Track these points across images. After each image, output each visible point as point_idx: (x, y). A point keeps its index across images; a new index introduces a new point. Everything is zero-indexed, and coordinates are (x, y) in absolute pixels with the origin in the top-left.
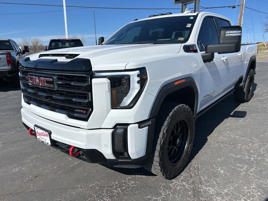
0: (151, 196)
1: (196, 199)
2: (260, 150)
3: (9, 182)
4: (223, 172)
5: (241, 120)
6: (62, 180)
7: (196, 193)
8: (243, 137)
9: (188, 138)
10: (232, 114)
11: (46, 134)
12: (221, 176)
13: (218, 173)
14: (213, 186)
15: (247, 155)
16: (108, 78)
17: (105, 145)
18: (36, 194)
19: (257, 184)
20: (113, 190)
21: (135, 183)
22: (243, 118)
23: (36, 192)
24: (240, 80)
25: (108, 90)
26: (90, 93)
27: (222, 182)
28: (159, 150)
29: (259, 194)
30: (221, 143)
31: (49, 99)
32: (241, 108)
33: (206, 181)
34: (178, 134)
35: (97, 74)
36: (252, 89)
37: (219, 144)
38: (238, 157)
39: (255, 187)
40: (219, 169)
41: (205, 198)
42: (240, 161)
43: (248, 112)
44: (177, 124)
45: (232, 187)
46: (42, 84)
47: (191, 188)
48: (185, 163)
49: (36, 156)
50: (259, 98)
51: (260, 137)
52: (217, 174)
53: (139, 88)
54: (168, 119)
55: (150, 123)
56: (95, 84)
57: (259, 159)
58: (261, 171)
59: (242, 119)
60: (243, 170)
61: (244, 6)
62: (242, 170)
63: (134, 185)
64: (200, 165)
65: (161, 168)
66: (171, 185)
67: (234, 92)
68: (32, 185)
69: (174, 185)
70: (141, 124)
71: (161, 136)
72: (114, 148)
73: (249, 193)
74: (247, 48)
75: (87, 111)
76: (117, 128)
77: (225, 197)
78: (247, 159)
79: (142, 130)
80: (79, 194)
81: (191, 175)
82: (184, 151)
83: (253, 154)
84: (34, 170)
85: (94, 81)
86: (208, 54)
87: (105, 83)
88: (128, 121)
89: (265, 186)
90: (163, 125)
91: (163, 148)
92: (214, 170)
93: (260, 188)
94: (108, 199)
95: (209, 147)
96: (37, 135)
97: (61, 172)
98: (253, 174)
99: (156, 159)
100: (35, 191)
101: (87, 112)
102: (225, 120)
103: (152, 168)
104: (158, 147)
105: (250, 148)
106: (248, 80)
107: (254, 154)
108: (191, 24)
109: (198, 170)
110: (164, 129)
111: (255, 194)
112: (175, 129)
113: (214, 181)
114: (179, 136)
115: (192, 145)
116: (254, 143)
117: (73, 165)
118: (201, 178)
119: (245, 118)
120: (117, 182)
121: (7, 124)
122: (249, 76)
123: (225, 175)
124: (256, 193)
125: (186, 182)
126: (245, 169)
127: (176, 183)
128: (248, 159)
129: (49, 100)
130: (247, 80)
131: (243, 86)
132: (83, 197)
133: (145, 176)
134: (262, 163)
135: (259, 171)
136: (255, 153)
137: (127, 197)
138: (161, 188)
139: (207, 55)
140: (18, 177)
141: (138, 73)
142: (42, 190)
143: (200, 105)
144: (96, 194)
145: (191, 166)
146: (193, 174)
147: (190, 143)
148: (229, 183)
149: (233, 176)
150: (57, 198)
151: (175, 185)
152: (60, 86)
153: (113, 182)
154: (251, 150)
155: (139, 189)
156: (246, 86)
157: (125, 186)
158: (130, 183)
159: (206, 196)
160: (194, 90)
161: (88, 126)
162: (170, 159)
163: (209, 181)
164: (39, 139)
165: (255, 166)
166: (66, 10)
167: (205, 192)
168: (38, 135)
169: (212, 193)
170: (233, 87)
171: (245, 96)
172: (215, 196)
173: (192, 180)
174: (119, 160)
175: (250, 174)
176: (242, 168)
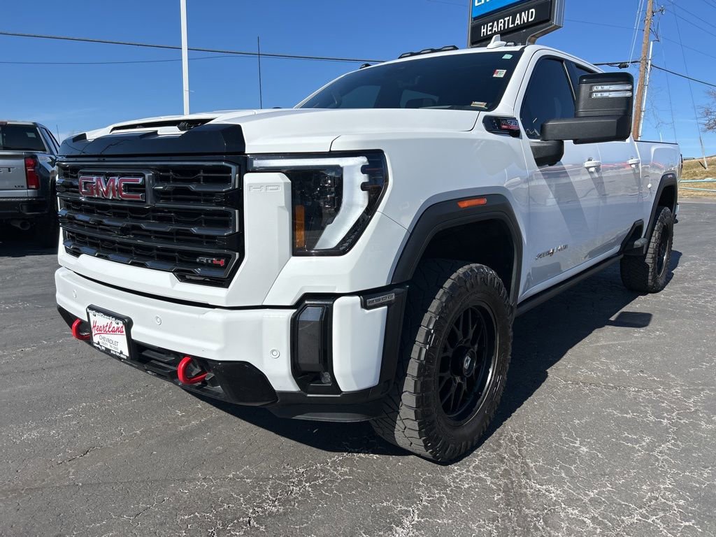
0: (393, 503)
1: (511, 511)
2: (686, 402)
3: (10, 462)
4: (585, 450)
5: (637, 333)
6: (155, 460)
7: (513, 497)
8: (642, 371)
9: (493, 357)
10: (613, 319)
11: (118, 328)
12: (582, 460)
13: (573, 453)
14: (560, 482)
15: (652, 414)
16: (286, 174)
17: (273, 351)
18: (81, 491)
19: (676, 481)
20: (291, 487)
21: (351, 470)
22: (644, 328)
23: (82, 487)
24: (636, 230)
25: (284, 205)
26: (237, 211)
27: (583, 472)
28: (415, 374)
29: (682, 502)
30: (584, 383)
31: (132, 236)
32: (638, 305)
33: (539, 469)
34: (468, 344)
35: (257, 163)
36: (667, 259)
37: (577, 386)
38: (628, 416)
39: (670, 486)
40: (575, 443)
41: (536, 511)
42: (633, 426)
43: (658, 316)
44: (466, 313)
45: (611, 484)
46: (114, 195)
47: (500, 485)
48: (484, 424)
49: (86, 405)
50: (686, 285)
51: (687, 374)
52: (571, 455)
53: (366, 204)
54: (442, 297)
55: (392, 297)
56: (250, 186)
57: (682, 422)
58: (687, 451)
59: (642, 330)
60: (640, 446)
61: (649, 64)
62: (637, 447)
63: (347, 475)
64: (525, 433)
65: (419, 425)
66: (446, 478)
67: (621, 260)
68: (73, 470)
69: (454, 478)
70: (368, 297)
71: (420, 337)
72: (296, 360)
73: (654, 501)
74: (653, 150)
75: (228, 258)
76: (307, 304)
77: (591, 509)
78: (652, 422)
79: (369, 313)
80: (197, 495)
81: (500, 456)
82: (482, 392)
83: (667, 411)
84: (79, 435)
85: (248, 178)
86: (547, 143)
87: (277, 185)
88: (335, 288)
89: (698, 486)
90: (427, 311)
91: (425, 370)
92: (563, 445)
93: (685, 488)
94: (275, 506)
95: (553, 393)
96: (93, 334)
97: (153, 442)
98: (666, 457)
99: (408, 399)
100: (81, 484)
101: (227, 263)
102: (596, 333)
103: (397, 426)
104: (413, 368)
105: (660, 397)
106: (656, 234)
107: (671, 411)
108: (505, 71)
109: (521, 444)
110: (429, 320)
111: (670, 503)
112: (458, 328)
113: (562, 471)
114: (470, 348)
115: (506, 378)
116: (670, 387)
117: (187, 428)
118: (527, 464)
119: (648, 328)
120: (303, 468)
121: (14, 331)
122: (658, 224)
123: (592, 458)
124: (674, 500)
125: (486, 471)
126: (644, 444)
127: (460, 474)
128: (654, 423)
129: (130, 238)
130: (654, 235)
131: (642, 247)
132: (208, 502)
133: (377, 456)
134: (692, 432)
135: (683, 450)
136: (673, 408)
137: (326, 504)
138: (421, 483)
139: (545, 145)
140: (36, 452)
141: (363, 162)
142: (100, 484)
143: (528, 281)
144: (245, 495)
145: (501, 435)
146: (506, 453)
147: (498, 373)
148: (602, 475)
149: (614, 461)
150: (138, 503)
151: (457, 478)
152: (162, 196)
153: (291, 468)
154: (663, 403)
155: (359, 486)
156: (651, 250)
157: (324, 477)
158: (336, 470)
159: (540, 505)
160: (509, 230)
161: (228, 298)
162: (446, 408)
163: (549, 471)
164: (98, 344)
165: (673, 439)
166: (189, 59)
167: (538, 495)
168: (96, 332)
169: (555, 498)
170: (617, 248)
171: (648, 276)
172: (563, 506)
173: (503, 468)
174: (309, 395)
175: (659, 457)
176: (637, 441)
